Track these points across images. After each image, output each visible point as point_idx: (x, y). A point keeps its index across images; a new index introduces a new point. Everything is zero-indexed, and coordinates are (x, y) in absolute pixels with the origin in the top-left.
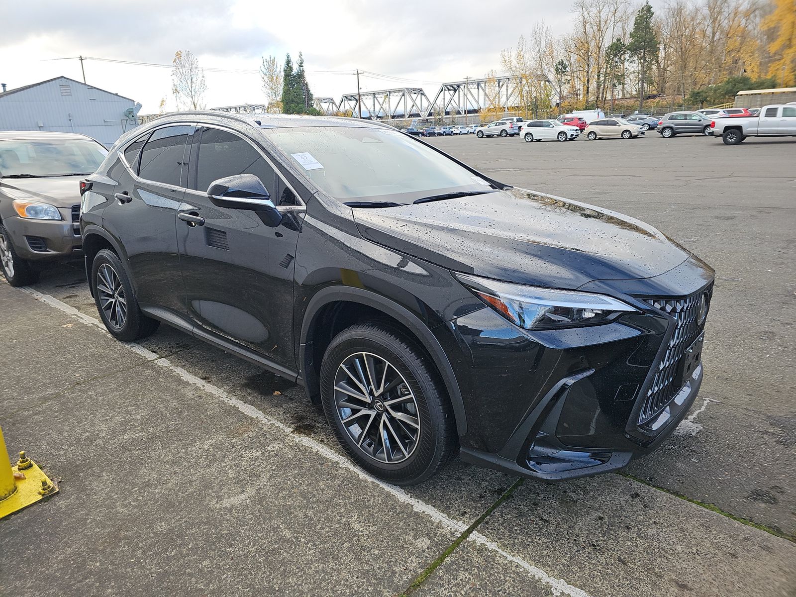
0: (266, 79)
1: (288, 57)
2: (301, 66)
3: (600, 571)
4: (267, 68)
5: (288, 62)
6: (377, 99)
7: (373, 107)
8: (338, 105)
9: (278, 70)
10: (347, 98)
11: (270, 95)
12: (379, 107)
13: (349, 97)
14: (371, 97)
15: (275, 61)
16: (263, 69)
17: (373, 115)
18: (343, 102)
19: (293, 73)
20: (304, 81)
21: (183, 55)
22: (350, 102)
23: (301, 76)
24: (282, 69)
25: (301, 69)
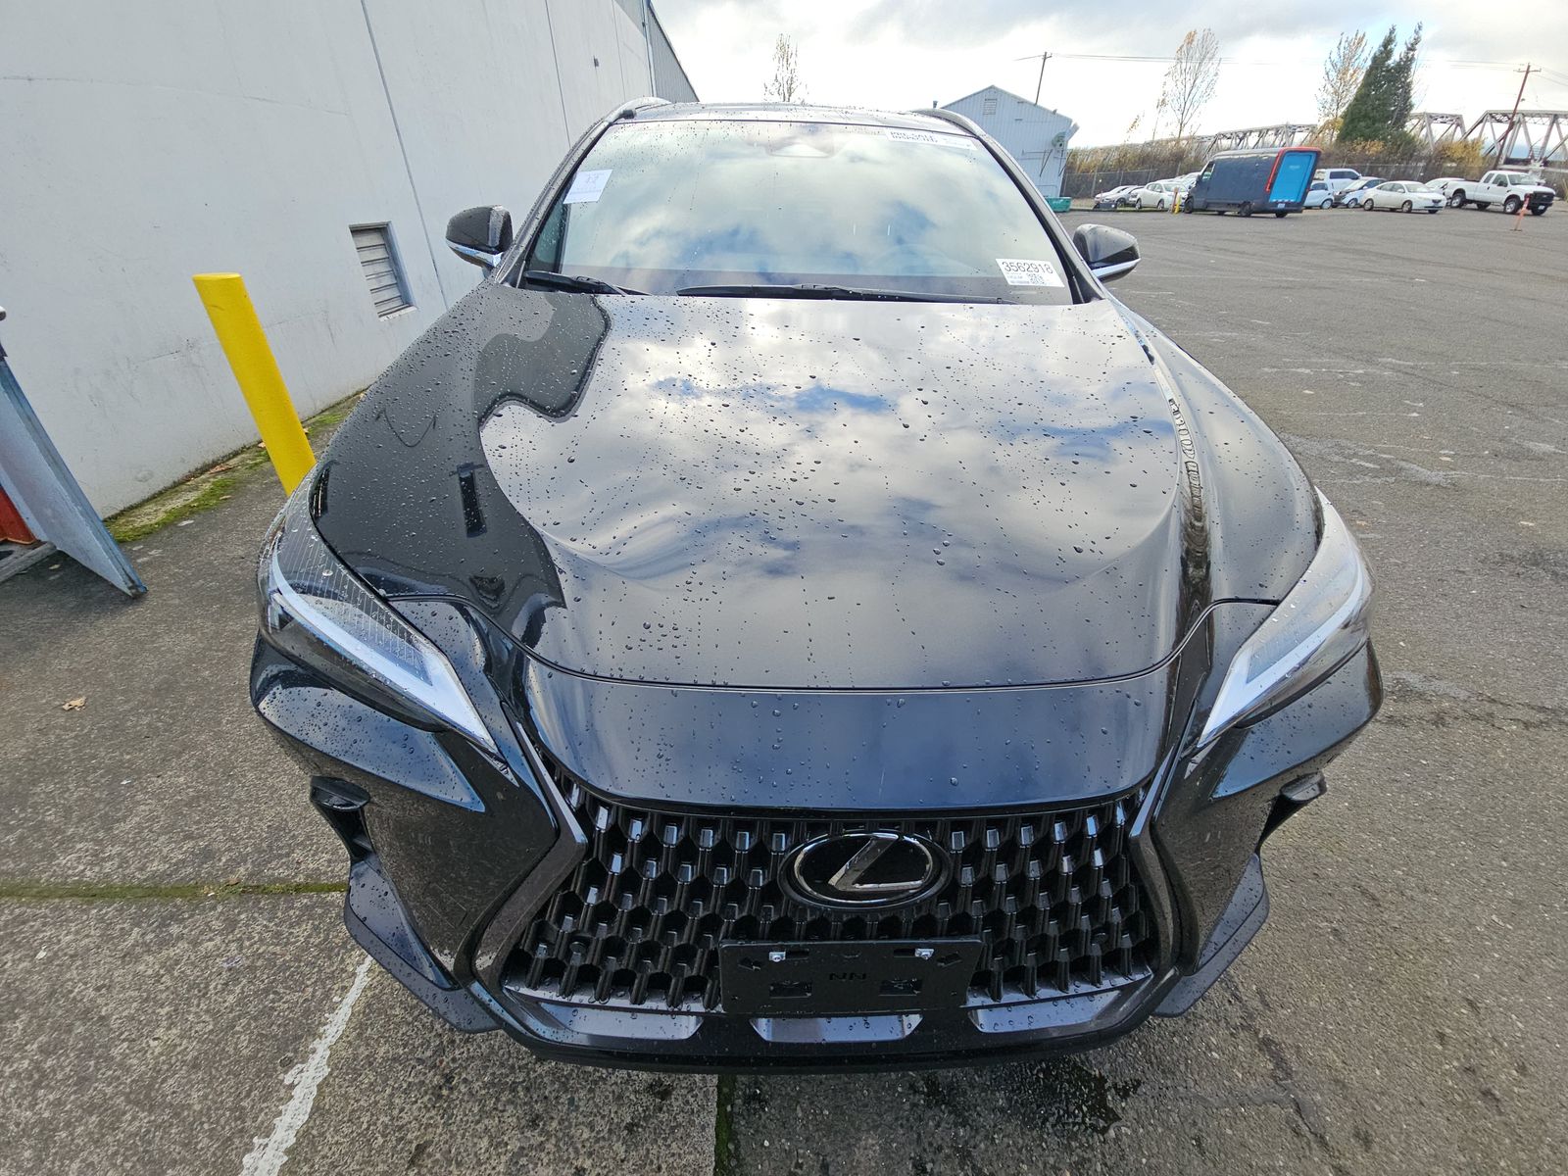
0: (1333, 74)
1: (1392, 31)
2: (1412, 48)
3: (375, 1124)
4: (1342, 54)
5: (1388, 42)
6: (1558, 127)
7: (1542, 141)
8: (1467, 129)
9: (1363, 57)
10: (1491, 116)
11: (1328, 106)
12: (1558, 141)
13: (1498, 117)
14: (1547, 121)
15: (1364, 40)
16: (1335, 57)
17: (1537, 157)
18: (1481, 125)
19: (1390, 62)
20: (1406, 78)
21: (1199, 37)
22: (1495, 125)
23: (1404, 67)
24: (1372, 55)
25: (1410, 55)
